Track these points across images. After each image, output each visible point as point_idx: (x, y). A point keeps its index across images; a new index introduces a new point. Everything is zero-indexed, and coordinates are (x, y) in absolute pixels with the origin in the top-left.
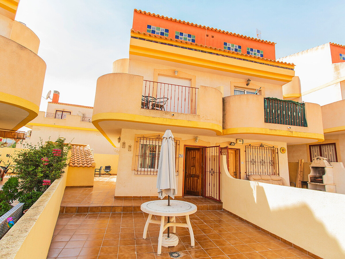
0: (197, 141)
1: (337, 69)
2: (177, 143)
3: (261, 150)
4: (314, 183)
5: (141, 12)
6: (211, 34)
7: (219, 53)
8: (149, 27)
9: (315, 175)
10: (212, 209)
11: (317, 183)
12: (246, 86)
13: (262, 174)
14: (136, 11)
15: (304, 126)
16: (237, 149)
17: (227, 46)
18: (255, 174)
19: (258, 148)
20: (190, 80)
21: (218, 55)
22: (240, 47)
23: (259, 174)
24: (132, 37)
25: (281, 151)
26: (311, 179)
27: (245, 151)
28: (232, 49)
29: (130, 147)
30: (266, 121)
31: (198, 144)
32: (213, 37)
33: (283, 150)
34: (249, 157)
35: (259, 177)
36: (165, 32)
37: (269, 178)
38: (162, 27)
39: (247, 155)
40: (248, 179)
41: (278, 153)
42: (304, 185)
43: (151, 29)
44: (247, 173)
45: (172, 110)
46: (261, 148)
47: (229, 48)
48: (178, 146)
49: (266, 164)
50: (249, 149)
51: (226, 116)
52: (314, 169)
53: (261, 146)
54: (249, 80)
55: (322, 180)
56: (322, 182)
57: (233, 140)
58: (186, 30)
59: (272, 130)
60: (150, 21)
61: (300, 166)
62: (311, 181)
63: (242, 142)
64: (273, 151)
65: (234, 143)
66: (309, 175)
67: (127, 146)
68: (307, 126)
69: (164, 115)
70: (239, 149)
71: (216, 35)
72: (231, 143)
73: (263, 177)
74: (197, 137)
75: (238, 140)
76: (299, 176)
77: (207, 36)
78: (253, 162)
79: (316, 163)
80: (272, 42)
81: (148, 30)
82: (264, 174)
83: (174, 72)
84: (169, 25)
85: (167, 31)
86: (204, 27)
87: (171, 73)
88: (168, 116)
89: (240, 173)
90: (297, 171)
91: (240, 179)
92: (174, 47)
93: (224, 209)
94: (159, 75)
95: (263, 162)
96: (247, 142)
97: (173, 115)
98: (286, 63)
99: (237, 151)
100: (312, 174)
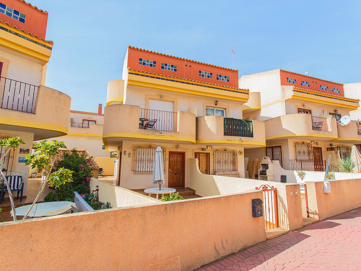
0: (179, 148)
1: (283, 90)
2: (164, 151)
3: (225, 153)
4: (261, 176)
5: (134, 48)
6: (189, 64)
7: (194, 83)
8: (141, 60)
9: (264, 170)
10: (188, 195)
11: (263, 176)
12: (215, 106)
13: (225, 170)
14: (130, 47)
15: (251, 137)
16: (208, 153)
17: (202, 74)
18: (220, 170)
19: (223, 152)
20: (173, 102)
21: (193, 85)
22: (211, 74)
23: (223, 170)
24: (129, 73)
25: (240, 154)
26: (260, 173)
27: (214, 154)
28: (206, 76)
29: (129, 154)
30: (225, 134)
31: (179, 150)
32: (190, 66)
33: (241, 153)
34: (216, 159)
35: (222, 173)
36: (153, 64)
37: (230, 173)
38: (150, 60)
39: (215, 157)
40: (215, 174)
41: (237, 155)
42: (256, 177)
43: (142, 62)
44: (215, 170)
45: (160, 129)
46: (225, 152)
47: (203, 75)
48: (164, 152)
49: (228, 163)
50: (216, 153)
51: (198, 130)
52: (263, 165)
53: (225, 150)
54: (217, 101)
55: (266, 173)
56: (266, 174)
57: (205, 147)
58: (170, 62)
59: (229, 140)
60: (141, 55)
61: (255, 163)
62: (260, 175)
63: (211, 148)
64: (234, 154)
65: (205, 149)
66: (259, 170)
67: (127, 153)
68: (253, 137)
69: (155, 133)
70: (209, 153)
71: (193, 66)
72: (203, 149)
73: (226, 173)
74: (178, 145)
75: (208, 147)
76: (254, 171)
77: (186, 66)
78: (219, 162)
79: (264, 162)
80: (235, 70)
81: (140, 63)
82: (227, 170)
83: (161, 96)
84: (156, 59)
85: (155, 63)
86: (184, 59)
87: (159, 98)
88: (157, 134)
89: (210, 170)
90: (253, 167)
91: (210, 174)
92: (160, 80)
93: (196, 195)
94: (149, 99)
95: (226, 162)
96: (215, 147)
97: (161, 133)
98: (243, 89)
99: (208, 155)
100: (261, 169)
